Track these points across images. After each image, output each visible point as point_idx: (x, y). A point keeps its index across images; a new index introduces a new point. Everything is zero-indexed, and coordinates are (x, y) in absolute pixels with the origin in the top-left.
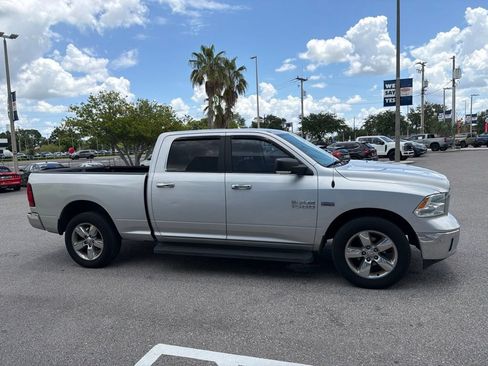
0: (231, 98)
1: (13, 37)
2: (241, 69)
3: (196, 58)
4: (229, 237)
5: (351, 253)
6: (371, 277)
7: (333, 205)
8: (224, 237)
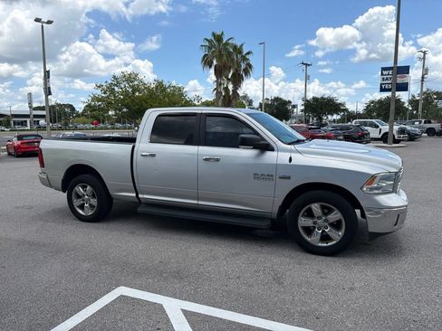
0: (237, 80)
1: (49, 22)
2: (248, 53)
3: (207, 44)
4: (200, 203)
5: (303, 221)
6: (320, 244)
7: (289, 178)
8: (195, 202)
